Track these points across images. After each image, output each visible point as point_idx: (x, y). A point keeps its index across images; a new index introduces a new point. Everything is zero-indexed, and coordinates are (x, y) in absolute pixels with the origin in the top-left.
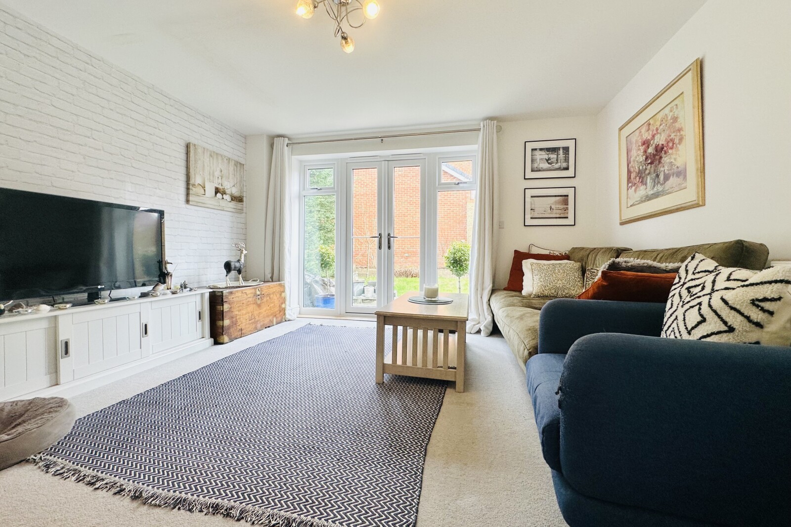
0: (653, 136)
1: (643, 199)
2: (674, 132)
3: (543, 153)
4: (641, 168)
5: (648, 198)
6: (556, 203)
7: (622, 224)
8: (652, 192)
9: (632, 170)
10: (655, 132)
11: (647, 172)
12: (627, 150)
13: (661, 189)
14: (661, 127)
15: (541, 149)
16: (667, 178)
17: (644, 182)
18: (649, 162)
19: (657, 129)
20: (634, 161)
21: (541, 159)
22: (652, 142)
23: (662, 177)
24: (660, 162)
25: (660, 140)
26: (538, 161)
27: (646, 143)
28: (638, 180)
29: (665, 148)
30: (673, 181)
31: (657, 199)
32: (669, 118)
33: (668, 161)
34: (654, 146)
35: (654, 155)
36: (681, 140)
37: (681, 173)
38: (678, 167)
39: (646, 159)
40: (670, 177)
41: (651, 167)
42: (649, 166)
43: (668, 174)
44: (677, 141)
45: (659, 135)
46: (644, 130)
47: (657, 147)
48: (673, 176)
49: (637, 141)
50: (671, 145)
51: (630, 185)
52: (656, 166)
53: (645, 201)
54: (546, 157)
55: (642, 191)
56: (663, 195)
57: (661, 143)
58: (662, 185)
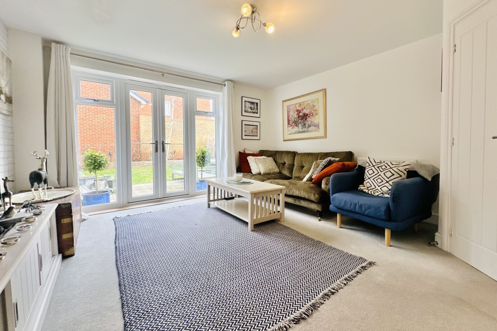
0: (303, 109)
1: (297, 132)
2: (313, 111)
3: (249, 104)
4: (295, 120)
5: (300, 132)
6: (253, 129)
7: (284, 141)
8: (302, 130)
9: (290, 120)
10: (303, 108)
11: (299, 122)
12: (288, 111)
13: (306, 130)
14: (307, 107)
15: (248, 102)
16: (309, 126)
17: (298, 126)
18: (300, 118)
19: (305, 107)
20: (291, 116)
21: (248, 107)
22: (302, 111)
23: (307, 125)
24: (306, 120)
25: (306, 111)
26: (247, 107)
27: (299, 111)
28: (294, 124)
29: (309, 115)
30: (312, 128)
31: (304, 133)
32: (311, 105)
33: (310, 120)
34: (303, 113)
35: (303, 117)
36: (316, 114)
37: (317, 126)
38: (315, 123)
39: (299, 117)
40: (311, 126)
41: (301, 121)
42: (300, 120)
43: (310, 125)
44: (314, 114)
45: (305, 110)
46: (297, 106)
47: (304, 114)
48: (313, 126)
49: (293, 109)
50: (312, 115)
51: (289, 125)
52: (304, 121)
53: (298, 133)
54: (250, 106)
55: (296, 129)
56: (307, 132)
57: (306, 113)
58: (307, 128)
